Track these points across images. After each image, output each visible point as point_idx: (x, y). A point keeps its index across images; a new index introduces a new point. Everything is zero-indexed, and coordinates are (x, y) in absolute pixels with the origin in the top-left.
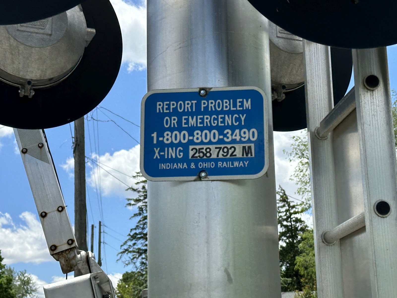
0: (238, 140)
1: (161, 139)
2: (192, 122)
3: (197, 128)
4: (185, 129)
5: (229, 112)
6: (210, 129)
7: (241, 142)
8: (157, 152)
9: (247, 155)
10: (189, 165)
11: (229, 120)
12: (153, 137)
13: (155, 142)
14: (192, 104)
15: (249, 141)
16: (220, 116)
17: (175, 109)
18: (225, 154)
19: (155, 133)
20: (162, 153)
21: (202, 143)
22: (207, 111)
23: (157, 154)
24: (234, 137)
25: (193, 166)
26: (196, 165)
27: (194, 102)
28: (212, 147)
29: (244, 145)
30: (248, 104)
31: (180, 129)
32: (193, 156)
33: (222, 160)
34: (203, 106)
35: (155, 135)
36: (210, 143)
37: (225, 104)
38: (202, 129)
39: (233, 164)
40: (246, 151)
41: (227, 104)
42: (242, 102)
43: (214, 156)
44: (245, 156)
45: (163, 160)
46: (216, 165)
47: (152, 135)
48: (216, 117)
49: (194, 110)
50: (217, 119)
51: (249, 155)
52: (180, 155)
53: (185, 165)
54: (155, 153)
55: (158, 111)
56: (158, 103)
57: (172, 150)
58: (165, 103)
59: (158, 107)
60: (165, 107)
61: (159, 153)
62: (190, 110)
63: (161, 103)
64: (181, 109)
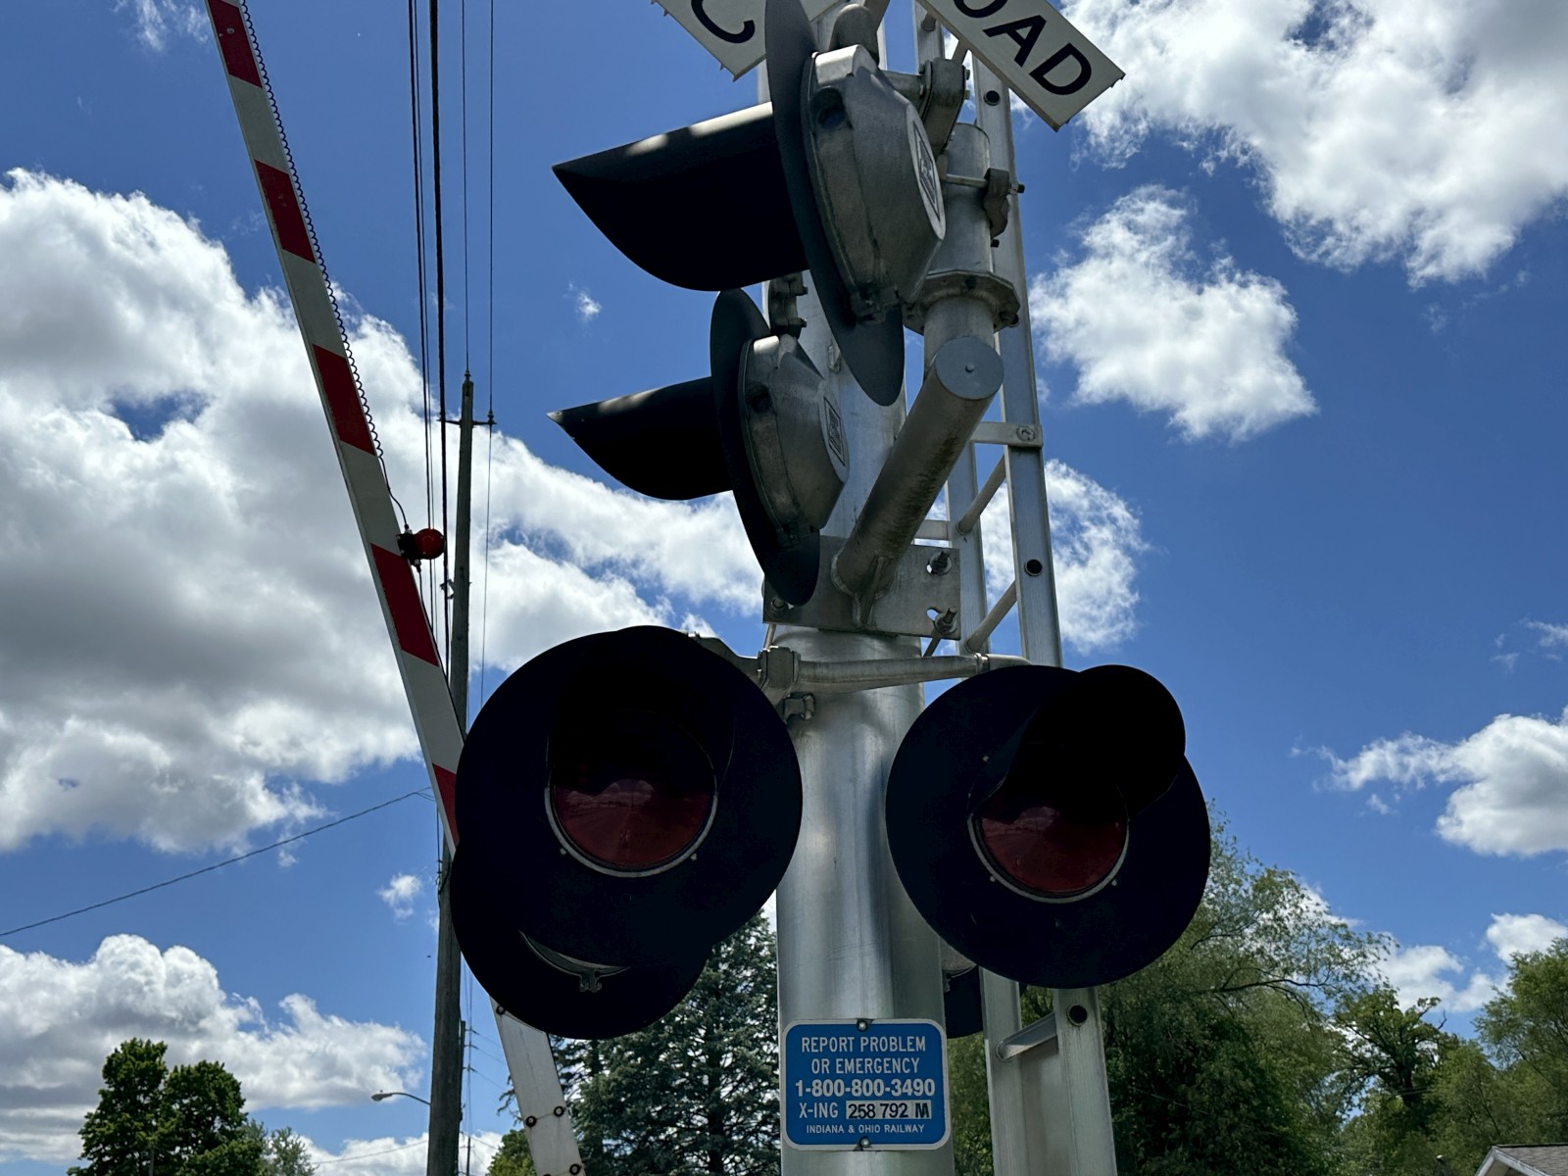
0: (910, 1094)
1: (808, 1090)
2: (849, 1066)
3: (856, 1076)
4: (839, 1077)
5: (897, 1055)
6: (873, 1077)
7: (913, 1097)
8: (803, 1108)
9: (922, 1116)
10: (846, 1128)
11: (897, 1066)
13: (800, 1094)
14: (849, 1041)
15: (924, 1097)
16: (885, 1060)
17: (826, 1048)
18: (894, 1114)
19: (801, 1081)
20: (810, 1111)
21: (863, 1097)
22: (868, 1053)
23: (803, 1112)
24: (904, 1091)
25: (851, 1130)
26: (856, 1129)
27: (851, 1039)
28: (876, 1103)
29: (917, 1101)
30: (921, 1044)
31: (833, 1077)
32: (851, 1116)
33: (890, 1122)
34: (862, 1044)
35: (800, 1084)
36: (874, 1097)
37: (891, 1043)
38: (862, 1078)
39: (904, 1129)
40: (922, 1110)
41: (895, 1043)
42: (914, 1041)
43: (879, 1116)
44: (919, 1117)
45: (812, 1120)
46: (883, 1129)
48: (880, 1060)
49: (851, 1050)
50: (882, 1064)
51: (925, 1117)
52: (834, 1114)
53: (841, 1129)
55: (803, 1050)
56: (803, 1039)
57: (824, 1105)
58: (813, 1039)
59: (804, 1044)
60: (813, 1044)
61: (806, 1110)
62: (846, 1050)
63: (807, 1039)
64: (834, 1048)
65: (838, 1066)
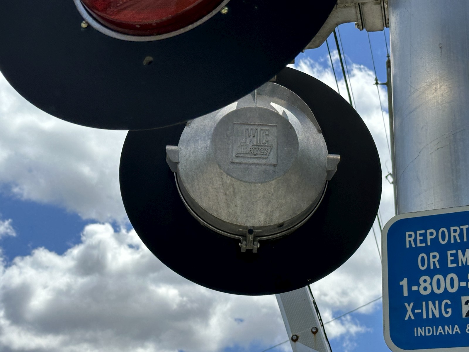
12: (403, 285)
47: (401, 283)
54: (406, 311)
65: (450, 258)
